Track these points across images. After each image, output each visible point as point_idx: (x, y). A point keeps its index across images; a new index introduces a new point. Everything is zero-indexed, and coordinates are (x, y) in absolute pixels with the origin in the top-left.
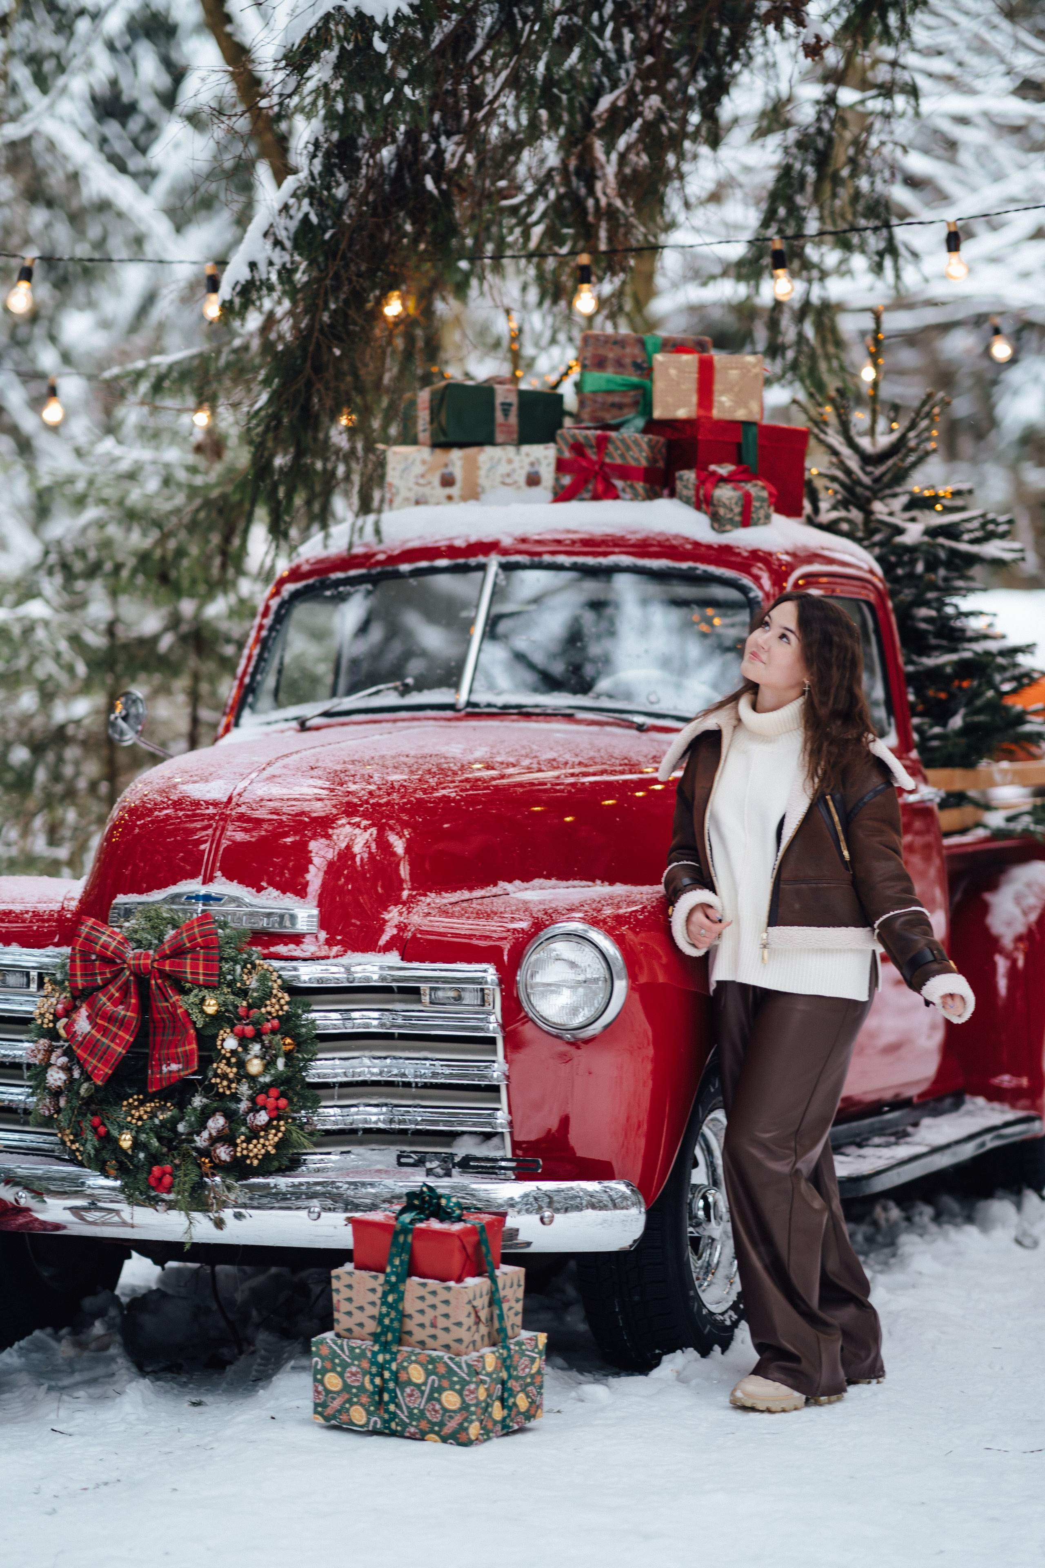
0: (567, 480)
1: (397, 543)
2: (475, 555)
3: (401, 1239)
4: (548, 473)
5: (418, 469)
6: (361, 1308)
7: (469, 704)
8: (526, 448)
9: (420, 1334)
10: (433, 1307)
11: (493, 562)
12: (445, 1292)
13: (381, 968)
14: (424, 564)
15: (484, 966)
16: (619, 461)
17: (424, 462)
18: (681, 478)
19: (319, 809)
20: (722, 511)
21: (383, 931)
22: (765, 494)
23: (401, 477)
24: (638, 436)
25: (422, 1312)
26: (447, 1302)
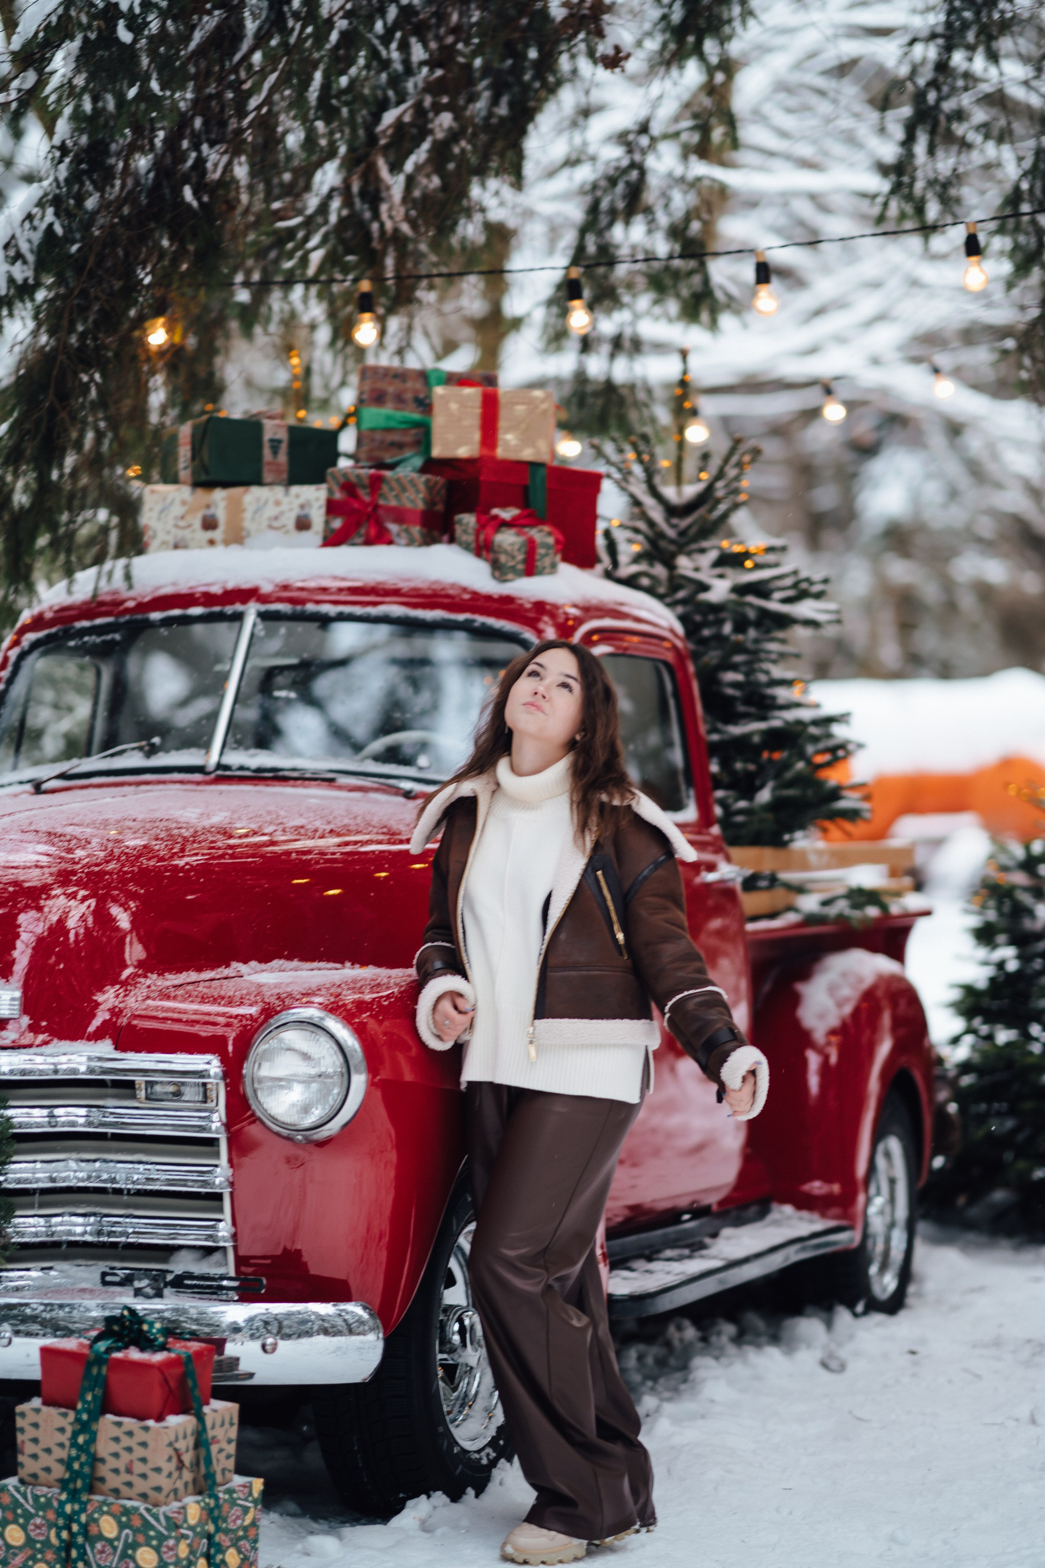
0: (337, 523)
1: (148, 589)
2: (232, 603)
3: (95, 1371)
4: (318, 516)
5: (177, 510)
6: (48, 1451)
7: (219, 766)
8: (295, 489)
9: (113, 1481)
10: (129, 1449)
11: (251, 611)
12: (142, 1433)
13: (90, 1059)
14: (176, 612)
15: (208, 1057)
16: (393, 503)
17: (184, 503)
18: (460, 522)
19: (33, 878)
20: (503, 558)
21: (93, 1016)
22: (551, 540)
23: (159, 519)
24: (415, 475)
25: (116, 1455)
26: (144, 1444)
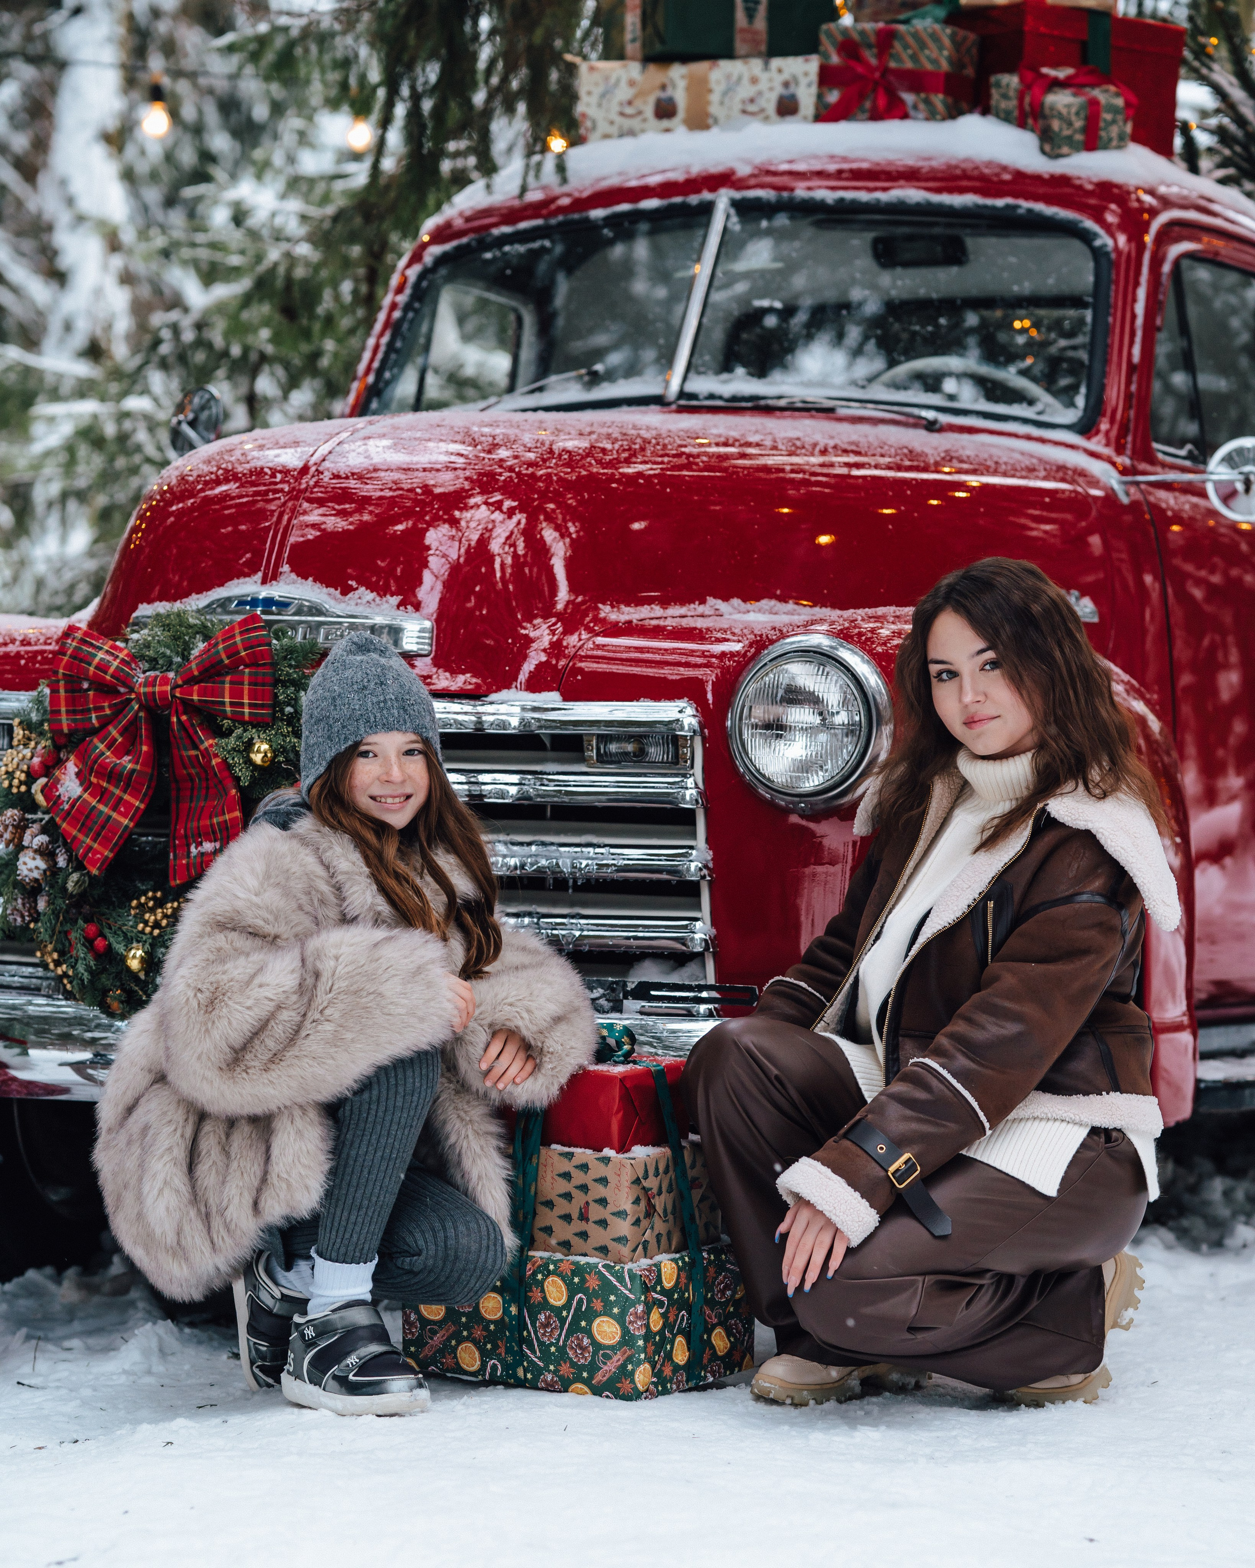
0: (833, 97)
1: (587, 183)
2: (698, 191)
4: (807, 97)
5: (624, 93)
7: (682, 394)
8: (776, 62)
9: (561, 1231)
10: (584, 1188)
11: (723, 199)
12: (602, 1165)
13: (524, 709)
14: (625, 207)
15: (682, 703)
16: (909, 65)
17: (632, 83)
18: (998, 85)
19: (445, 483)
20: (1056, 125)
21: (526, 656)
22: (1120, 102)
23: (600, 105)
24: (937, 27)
25: (568, 1196)
26: (603, 1181)
